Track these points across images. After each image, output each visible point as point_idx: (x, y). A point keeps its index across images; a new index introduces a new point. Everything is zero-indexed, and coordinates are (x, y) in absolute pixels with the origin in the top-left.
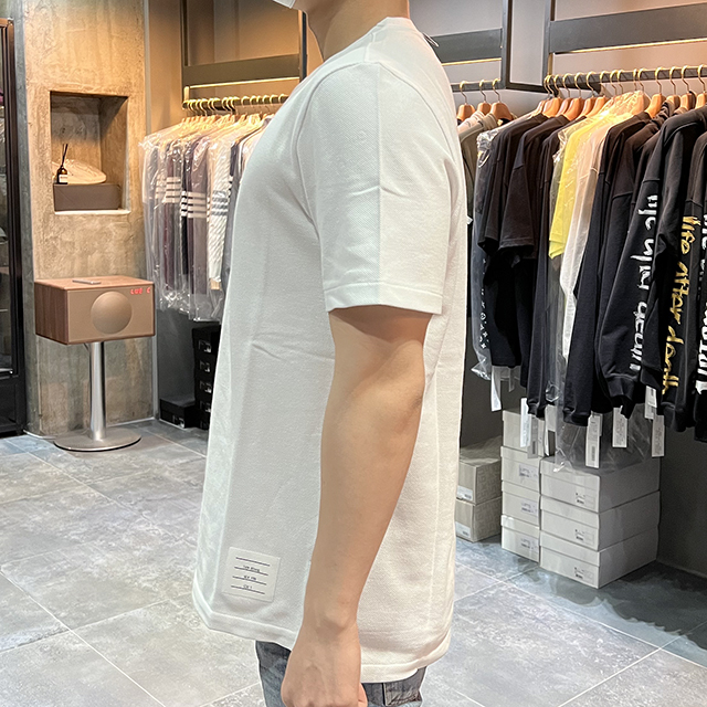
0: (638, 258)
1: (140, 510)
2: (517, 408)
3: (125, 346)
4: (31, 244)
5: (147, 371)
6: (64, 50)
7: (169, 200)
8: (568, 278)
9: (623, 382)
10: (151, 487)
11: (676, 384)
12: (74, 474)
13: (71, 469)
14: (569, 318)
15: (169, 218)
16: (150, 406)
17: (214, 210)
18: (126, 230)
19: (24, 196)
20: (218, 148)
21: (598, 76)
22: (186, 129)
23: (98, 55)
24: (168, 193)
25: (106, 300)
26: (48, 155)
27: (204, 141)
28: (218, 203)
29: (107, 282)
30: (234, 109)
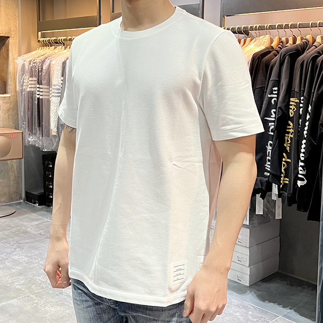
0: (268, 119)
1: (15, 248)
3: (8, 164)
5: (19, 177)
7: (31, 89)
9: (261, 181)
10: (21, 236)
11: (288, 182)
15: (30, 98)
16: (21, 194)
17: (53, 94)
18: (9, 105)
20: (55, 63)
22: (39, 53)
24: (30, 86)
27: (48, 59)
28: (56, 91)
30: (64, 44)
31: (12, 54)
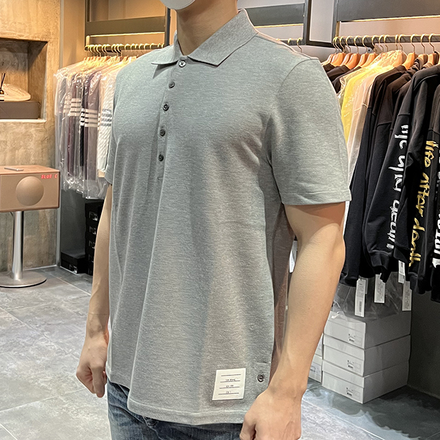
0: (394, 168)
1: (42, 331)
3: (38, 214)
5: (53, 232)
6: (5, 9)
7: (73, 114)
9: (382, 257)
10: (51, 315)
11: (419, 259)
15: (72, 126)
16: (55, 256)
17: (102, 122)
18: (42, 134)
20: (107, 80)
21: (370, 38)
22: (86, 66)
23: (28, 13)
24: (72, 109)
25: (26, 182)
27: (98, 74)
28: (106, 118)
29: (28, 169)
30: (120, 53)
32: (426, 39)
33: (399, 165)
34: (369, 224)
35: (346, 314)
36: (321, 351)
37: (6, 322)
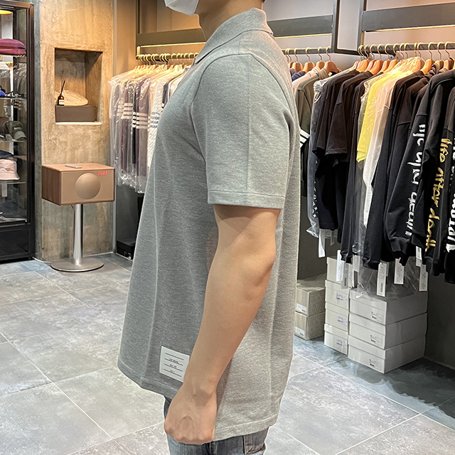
0: (412, 164)
1: (100, 310)
2: (335, 256)
3: (96, 207)
4: (40, 142)
5: (108, 224)
6: (64, 22)
7: (126, 117)
8: (368, 175)
9: (401, 242)
10: (108, 296)
11: (434, 245)
12: (62, 285)
13: (60, 282)
14: (368, 200)
15: (125, 128)
16: (111, 244)
17: (152, 124)
18: (99, 135)
19: (37, 113)
20: (155, 86)
21: (392, 47)
22: (137, 73)
23: (85, 26)
24: (125, 113)
25: (85, 178)
26: (52, 87)
27: (148, 81)
28: (155, 120)
29: (86, 167)
30: (167, 62)
31: (105, 73)
32: (442, 47)
33: (417, 161)
34: (390, 214)
35: (369, 294)
36: (347, 327)
37: (68, 302)
